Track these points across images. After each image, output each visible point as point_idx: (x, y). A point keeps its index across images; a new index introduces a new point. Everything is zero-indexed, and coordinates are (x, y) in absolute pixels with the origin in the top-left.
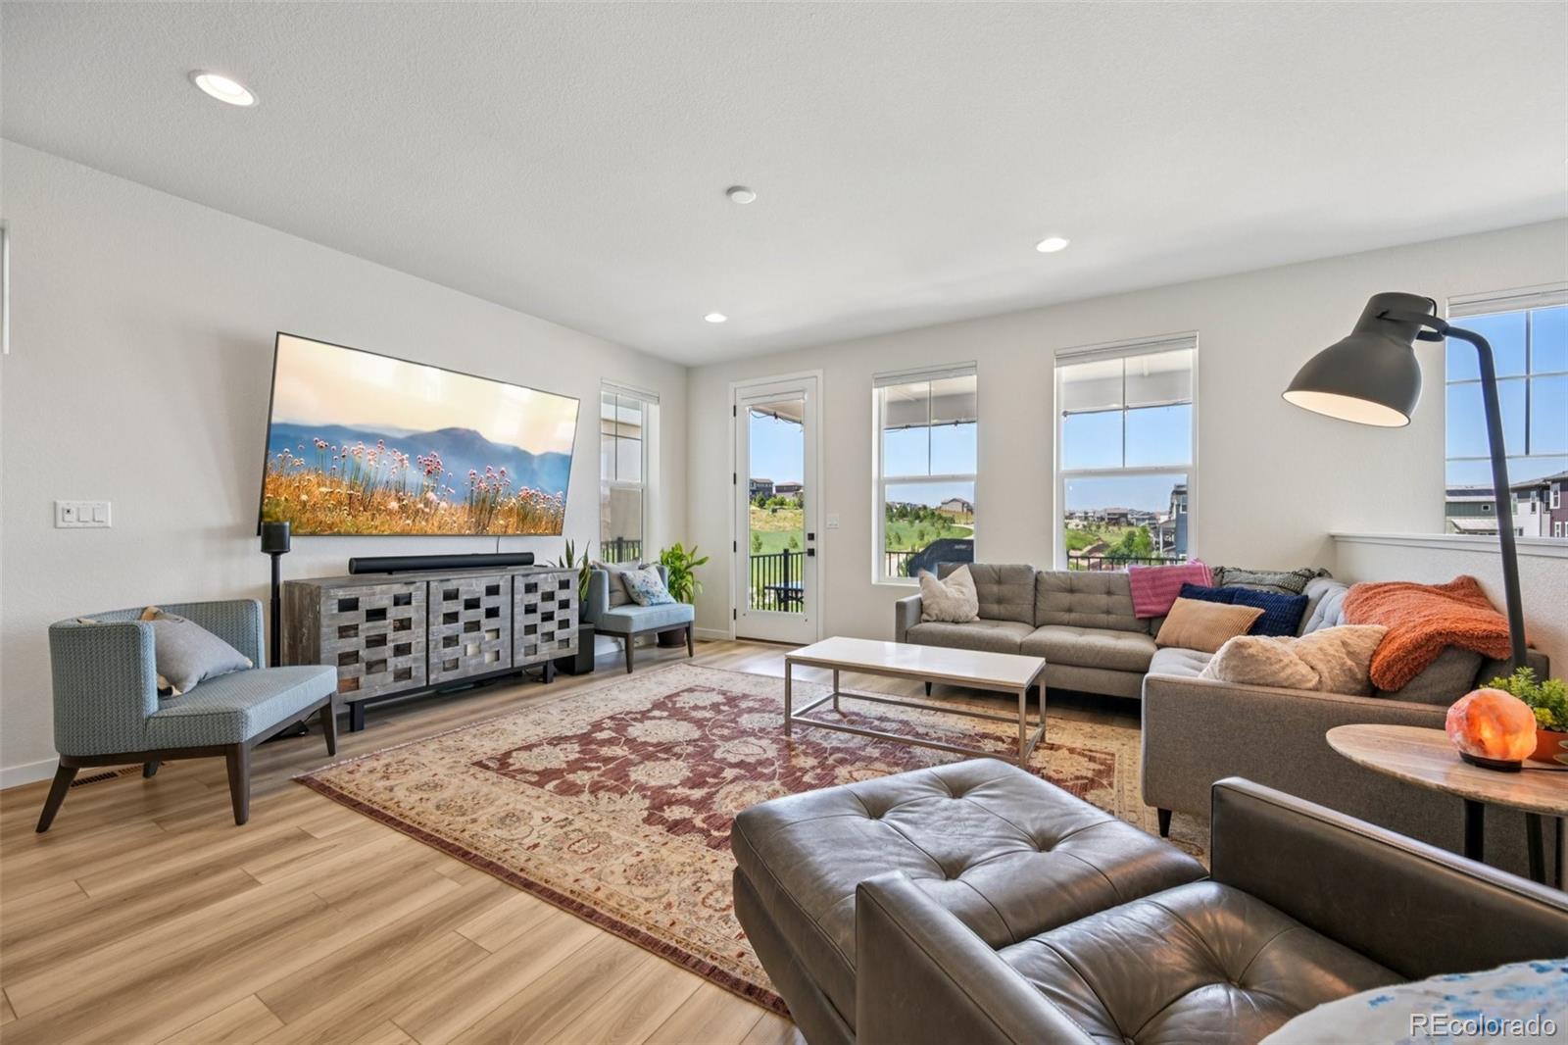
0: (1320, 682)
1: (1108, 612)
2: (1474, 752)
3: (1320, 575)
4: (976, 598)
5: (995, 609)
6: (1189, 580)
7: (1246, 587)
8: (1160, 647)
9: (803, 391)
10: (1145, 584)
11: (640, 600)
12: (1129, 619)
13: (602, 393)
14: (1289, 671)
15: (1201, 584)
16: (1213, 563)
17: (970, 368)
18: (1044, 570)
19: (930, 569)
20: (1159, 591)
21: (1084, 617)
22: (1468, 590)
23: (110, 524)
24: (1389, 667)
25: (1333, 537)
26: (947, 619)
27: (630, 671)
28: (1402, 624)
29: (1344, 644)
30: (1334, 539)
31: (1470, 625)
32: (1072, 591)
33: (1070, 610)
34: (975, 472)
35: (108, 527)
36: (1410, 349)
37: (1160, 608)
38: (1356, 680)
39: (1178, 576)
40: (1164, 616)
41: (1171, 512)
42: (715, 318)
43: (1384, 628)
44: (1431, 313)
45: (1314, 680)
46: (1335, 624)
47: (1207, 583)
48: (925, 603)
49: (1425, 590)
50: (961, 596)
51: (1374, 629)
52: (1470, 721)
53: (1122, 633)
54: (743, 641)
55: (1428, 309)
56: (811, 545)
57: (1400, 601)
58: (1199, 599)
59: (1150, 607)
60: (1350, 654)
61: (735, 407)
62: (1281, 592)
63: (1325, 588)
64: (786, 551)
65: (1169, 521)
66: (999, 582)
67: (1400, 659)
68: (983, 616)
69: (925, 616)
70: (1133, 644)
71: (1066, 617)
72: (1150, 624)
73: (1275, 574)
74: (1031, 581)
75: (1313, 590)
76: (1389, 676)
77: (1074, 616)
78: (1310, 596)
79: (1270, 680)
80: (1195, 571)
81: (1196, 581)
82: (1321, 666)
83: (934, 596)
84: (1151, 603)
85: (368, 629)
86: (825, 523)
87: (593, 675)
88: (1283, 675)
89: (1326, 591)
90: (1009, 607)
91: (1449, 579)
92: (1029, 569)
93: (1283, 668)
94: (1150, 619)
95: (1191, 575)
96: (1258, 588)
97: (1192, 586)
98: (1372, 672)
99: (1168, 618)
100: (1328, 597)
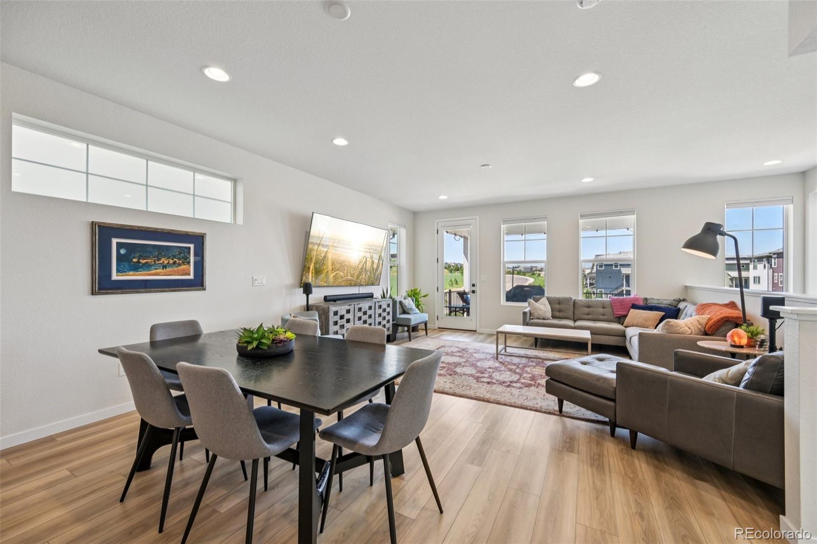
0: (691, 332)
1: (603, 315)
2: (733, 344)
3: (683, 300)
4: (550, 310)
5: (558, 314)
6: (634, 302)
7: (657, 305)
8: (626, 327)
9: (470, 225)
10: (618, 304)
11: (409, 312)
12: (612, 318)
13: (389, 226)
14: (683, 329)
15: (639, 304)
16: (643, 296)
17: (545, 218)
18: (577, 299)
19: (530, 298)
20: (622, 307)
21: (595, 317)
22: (732, 305)
23: (264, 284)
24: (711, 327)
25: (686, 287)
26: (541, 318)
27: (410, 341)
28: (714, 315)
29: (698, 321)
30: (686, 288)
31: (733, 315)
32: (589, 307)
33: (588, 314)
34: (546, 259)
35: (264, 285)
36: (716, 239)
37: (625, 313)
38: (702, 332)
39: (630, 301)
40: (626, 316)
41: (592, 268)
42: (443, 197)
43: (709, 316)
44: (722, 229)
45: (690, 331)
46: (691, 316)
47: (641, 303)
48: (532, 312)
49: (720, 305)
50: (546, 309)
51: (706, 317)
52: (732, 336)
53: (610, 323)
54: (442, 329)
55: (721, 228)
56: (474, 289)
57: (714, 308)
58: (639, 309)
59: (620, 313)
60: (699, 324)
61: (437, 230)
62: (670, 307)
63: (685, 306)
64: (450, 291)
65: (591, 273)
66: (559, 303)
67: (714, 325)
68: (554, 317)
69: (532, 317)
70: (616, 326)
71: (587, 317)
72: (620, 319)
73: (667, 300)
74: (572, 303)
75: (681, 305)
76: (711, 330)
77: (590, 317)
78: (681, 308)
79: (677, 332)
80: (637, 299)
81: (637, 303)
82: (692, 328)
83: (536, 309)
84: (620, 311)
85: (341, 322)
86: (480, 279)
87: (396, 342)
88: (681, 330)
89: (686, 306)
90: (564, 313)
91: (727, 302)
92: (571, 298)
93: (681, 328)
94: (619, 317)
95: (635, 300)
96: (661, 305)
97: (636, 305)
98: (706, 329)
99: (628, 317)
100: (688, 309)
